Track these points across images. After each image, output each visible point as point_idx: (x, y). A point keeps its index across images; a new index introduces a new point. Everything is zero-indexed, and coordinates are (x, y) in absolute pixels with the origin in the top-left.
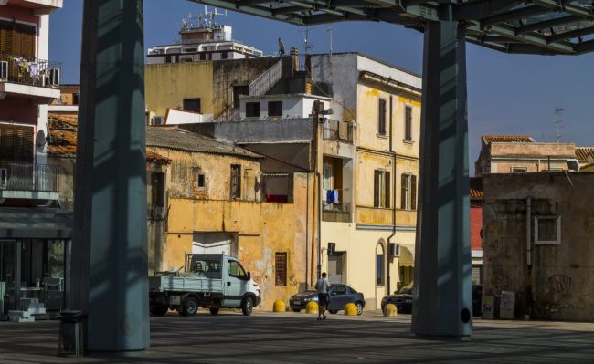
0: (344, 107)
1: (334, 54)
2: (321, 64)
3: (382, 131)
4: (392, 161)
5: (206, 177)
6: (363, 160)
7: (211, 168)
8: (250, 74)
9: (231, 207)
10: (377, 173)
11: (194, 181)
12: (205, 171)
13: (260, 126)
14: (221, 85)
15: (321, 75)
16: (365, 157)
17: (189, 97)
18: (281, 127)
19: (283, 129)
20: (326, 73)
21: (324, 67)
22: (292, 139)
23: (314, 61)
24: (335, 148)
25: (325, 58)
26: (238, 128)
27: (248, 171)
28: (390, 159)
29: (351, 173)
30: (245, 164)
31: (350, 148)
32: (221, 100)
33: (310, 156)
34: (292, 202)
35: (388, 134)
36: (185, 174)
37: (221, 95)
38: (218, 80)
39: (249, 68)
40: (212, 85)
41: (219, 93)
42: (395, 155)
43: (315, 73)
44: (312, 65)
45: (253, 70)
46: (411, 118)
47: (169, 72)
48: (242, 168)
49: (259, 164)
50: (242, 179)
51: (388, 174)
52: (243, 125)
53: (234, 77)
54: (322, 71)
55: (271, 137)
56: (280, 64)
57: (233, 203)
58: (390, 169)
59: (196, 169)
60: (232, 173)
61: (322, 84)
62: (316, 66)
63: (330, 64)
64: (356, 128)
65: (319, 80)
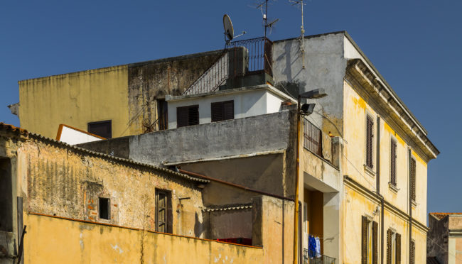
0: (324, 117)
1: (308, 37)
2: (287, 54)
3: (369, 163)
4: (380, 208)
5: (112, 202)
6: (350, 197)
7: (121, 190)
8: (182, 79)
9: (155, 245)
10: (365, 221)
11: (91, 207)
12: (111, 192)
13: (201, 134)
14: (140, 99)
15: (288, 72)
16: (353, 195)
17: (95, 120)
18: (234, 131)
19: (239, 136)
20: (295, 68)
21: (293, 58)
22: (254, 149)
23: (277, 50)
24: (319, 168)
25: (294, 45)
26: (165, 142)
27: (183, 202)
28: (376, 205)
29: (336, 214)
30: (178, 190)
31: (336, 174)
32: (141, 120)
33: (284, 175)
34: (259, 245)
35: (375, 170)
36: (73, 192)
37: (141, 114)
38: (136, 92)
39: (179, 71)
40: (127, 100)
41: (137, 109)
42: (382, 202)
43: (278, 69)
44: (274, 57)
45: (186, 73)
46: (396, 157)
47: (67, 86)
48: (174, 197)
49: (200, 194)
50: (174, 213)
51: (375, 225)
52: (174, 135)
53: (158, 85)
54: (289, 65)
55: (219, 149)
56: (225, 59)
57: (160, 236)
58: (377, 219)
59: (94, 186)
60: (157, 204)
61: (289, 84)
62: (280, 59)
63: (301, 53)
64: (342, 147)
65: (285, 79)
